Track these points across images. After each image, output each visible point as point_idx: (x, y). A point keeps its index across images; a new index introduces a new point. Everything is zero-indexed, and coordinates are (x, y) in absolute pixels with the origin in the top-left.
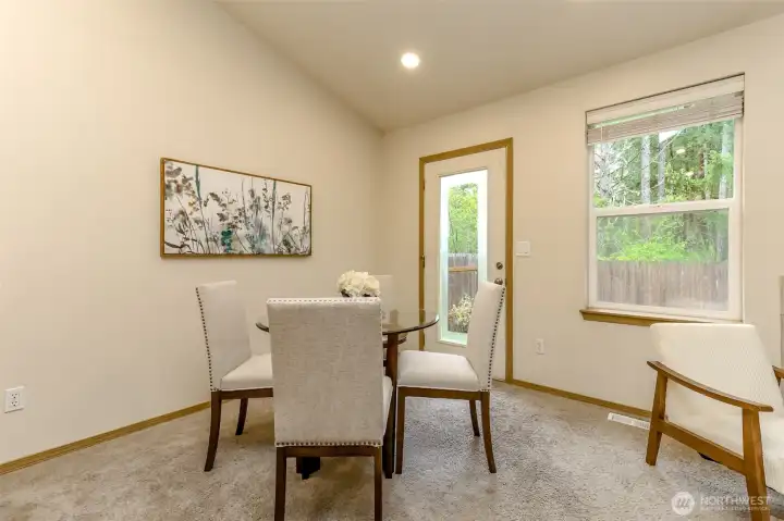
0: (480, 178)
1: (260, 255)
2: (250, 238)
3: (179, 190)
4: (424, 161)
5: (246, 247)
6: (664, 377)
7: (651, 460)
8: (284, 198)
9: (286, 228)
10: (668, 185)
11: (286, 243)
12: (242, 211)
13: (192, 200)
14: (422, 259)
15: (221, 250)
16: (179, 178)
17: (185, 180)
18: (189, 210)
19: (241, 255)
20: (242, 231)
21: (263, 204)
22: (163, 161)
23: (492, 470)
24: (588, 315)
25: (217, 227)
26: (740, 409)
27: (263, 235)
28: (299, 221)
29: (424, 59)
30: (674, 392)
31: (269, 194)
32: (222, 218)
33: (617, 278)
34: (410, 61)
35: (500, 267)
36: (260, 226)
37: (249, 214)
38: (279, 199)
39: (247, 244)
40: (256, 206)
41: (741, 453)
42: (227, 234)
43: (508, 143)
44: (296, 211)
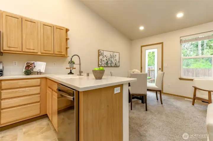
0: (155, 50)
1: (111, 66)
2: (110, 63)
3: (101, 55)
4: (142, 46)
5: (109, 65)
6: (196, 89)
7: (193, 104)
8: (115, 55)
9: (115, 61)
10: (207, 46)
11: (116, 64)
12: (109, 58)
13: (102, 57)
14: (141, 68)
15: (106, 66)
16: (101, 53)
17: (102, 53)
18: (102, 58)
19: (109, 67)
20: (109, 62)
21: (112, 57)
22: (99, 50)
23: (162, 104)
24: (181, 79)
25: (106, 61)
26: (208, 92)
27: (112, 63)
28: (118, 60)
29: (145, 28)
30: (197, 91)
31: (113, 55)
32: (106, 60)
33: (189, 73)
34: (142, 28)
35: (160, 69)
36: (112, 61)
37: (110, 59)
38: (114, 56)
39: (110, 65)
40: (111, 57)
41: (208, 99)
42: (107, 63)
43: (162, 43)
44: (117, 58)
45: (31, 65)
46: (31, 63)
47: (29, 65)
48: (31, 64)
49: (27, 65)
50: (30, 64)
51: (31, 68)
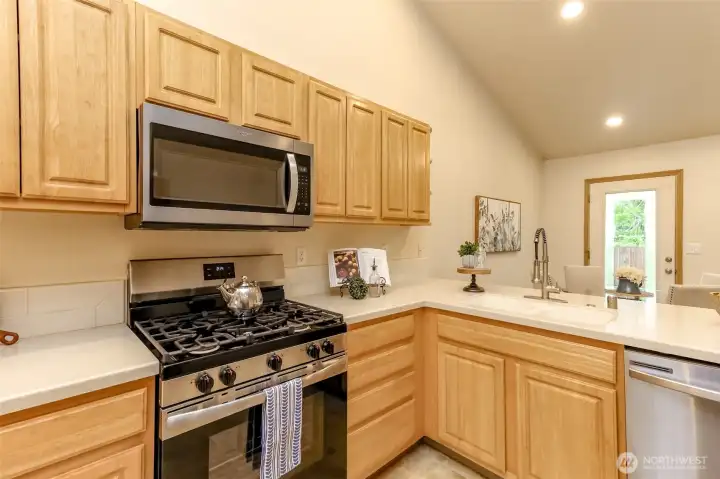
1: (504, 251)
2: (502, 241)
3: (482, 214)
4: (589, 182)
5: (500, 247)
8: (512, 213)
9: (512, 233)
11: (513, 243)
12: (499, 224)
13: (486, 219)
17: (484, 208)
18: (485, 225)
19: (499, 252)
20: (499, 238)
21: (506, 218)
22: (477, 198)
25: (493, 235)
27: (506, 239)
28: (516, 229)
31: (507, 213)
32: (494, 229)
35: (669, 260)
36: (505, 233)
37: (502, 225)
38: (510, 215)
40: (504, 220)
42: (495, 239)
43: (679, 173)
44: (515, 222)
45: (350, 262)
46: (348, 253)
47: (346, 262)
48: (350, 257)
49: (340, 261)
50: (346, 258)
51: (354, 270)
